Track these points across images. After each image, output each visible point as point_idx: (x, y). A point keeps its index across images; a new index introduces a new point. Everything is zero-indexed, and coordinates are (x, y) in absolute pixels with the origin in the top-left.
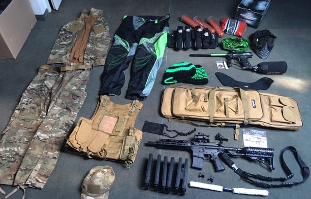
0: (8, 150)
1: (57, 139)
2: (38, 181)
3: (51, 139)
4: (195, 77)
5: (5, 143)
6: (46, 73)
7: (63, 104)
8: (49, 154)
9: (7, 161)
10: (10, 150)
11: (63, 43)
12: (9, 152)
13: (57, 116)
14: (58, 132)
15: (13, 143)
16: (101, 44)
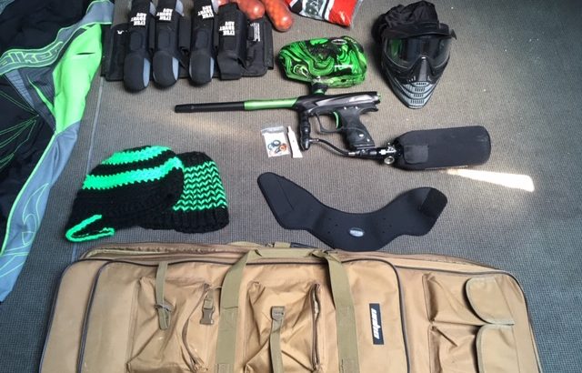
4: (182, 206)
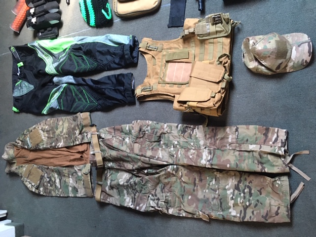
0: (233, 201)
1: (208, 136)
2: (276, 140)
3: (208, 145)
5: (223, 210)
6: (107, 189)
7: (152, 148)
8: (232, 139)
9: (251, 198)
10: (232, 199)
11: (58, 185)
12: (235, 200)
13: (172, 149)
14: (196, 138)
15: (220, 199)
16: (57, 129)
